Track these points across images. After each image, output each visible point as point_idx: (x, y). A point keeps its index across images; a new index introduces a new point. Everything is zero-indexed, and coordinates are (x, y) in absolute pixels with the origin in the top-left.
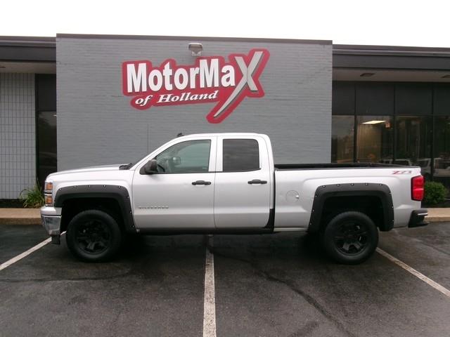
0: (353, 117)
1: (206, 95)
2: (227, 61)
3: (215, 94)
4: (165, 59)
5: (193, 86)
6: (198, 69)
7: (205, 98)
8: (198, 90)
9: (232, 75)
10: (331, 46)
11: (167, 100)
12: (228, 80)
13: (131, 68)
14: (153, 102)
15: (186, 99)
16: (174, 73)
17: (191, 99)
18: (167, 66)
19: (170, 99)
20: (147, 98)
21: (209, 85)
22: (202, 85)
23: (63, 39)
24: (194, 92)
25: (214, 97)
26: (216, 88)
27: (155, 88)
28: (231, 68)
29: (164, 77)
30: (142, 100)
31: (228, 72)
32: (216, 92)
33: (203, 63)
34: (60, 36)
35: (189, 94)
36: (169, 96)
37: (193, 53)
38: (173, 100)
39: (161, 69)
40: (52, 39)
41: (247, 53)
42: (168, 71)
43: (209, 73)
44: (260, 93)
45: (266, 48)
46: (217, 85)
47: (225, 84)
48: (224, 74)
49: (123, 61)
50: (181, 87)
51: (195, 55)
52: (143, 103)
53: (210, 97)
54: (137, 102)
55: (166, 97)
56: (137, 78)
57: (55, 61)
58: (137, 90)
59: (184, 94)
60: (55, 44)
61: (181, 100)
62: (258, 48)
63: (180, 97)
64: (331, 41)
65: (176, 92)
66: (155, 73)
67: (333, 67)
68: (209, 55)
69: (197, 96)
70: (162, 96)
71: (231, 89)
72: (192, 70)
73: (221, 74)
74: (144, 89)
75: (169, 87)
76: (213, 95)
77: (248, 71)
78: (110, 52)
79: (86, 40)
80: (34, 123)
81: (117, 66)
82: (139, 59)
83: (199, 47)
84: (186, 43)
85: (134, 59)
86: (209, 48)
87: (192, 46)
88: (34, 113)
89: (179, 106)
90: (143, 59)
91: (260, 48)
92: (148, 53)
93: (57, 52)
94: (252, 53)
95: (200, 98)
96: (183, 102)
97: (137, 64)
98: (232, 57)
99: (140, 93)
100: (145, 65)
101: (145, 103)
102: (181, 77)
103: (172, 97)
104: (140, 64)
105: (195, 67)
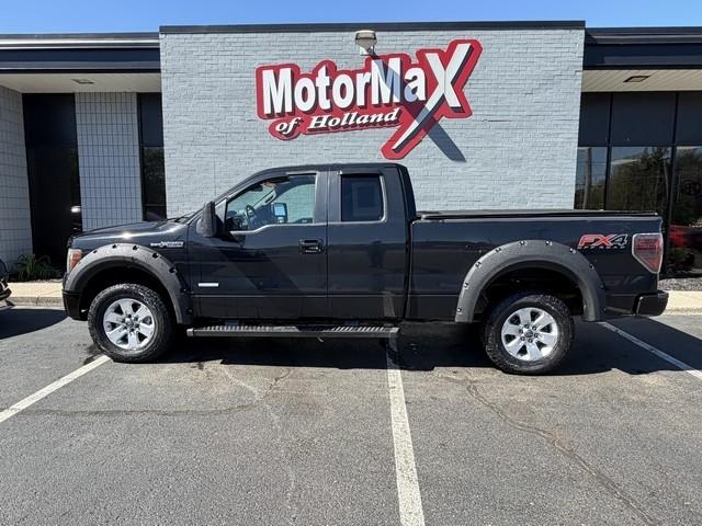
0: (606, 148)
1: (381, 115)
2: (415, 61)
3: (395, 114)
4: (319, 61)
5: (361, 102)
6: (368, 74)
7: (379, 120)
8: (367, 108)
9: (420, 84)
10: (583, 32)
11: (322, 125)
12: (414, 91)
13: (268, 76)
14: (302, 128)
15: (351, 122)
16: (332, 82)
17: (358, 121)
18: (322, 72)
19: (327, 124)
20: (293, 122)
21: (386, 100)
22: (375, 101)
23: (169, 36)
24: (362, 111)
25: (393, 118)
26: (397, 104)
27: (305, 106)
28: (419, 72)
29: (317, 89)
30: (285, 125)
31: (415, 78)
32: (396, 110)
33: (375, 65)
34: (166, 30)
35: (354, 115)
36: (325, 118)
37: (363, 49)
38: (330, 124)
39: (313, 76)
40: (155, 36)
41: (445, 48)
42: (323, 80)
43: (386, 83)
45: (475, 38)
47: (410, 98)
48: (409, 81)
49: (257, 66)
50: (342, 103)
51: (365, 53)
52: (286, 130)
53: (386, 119)
54: (278, 128)
55: (320, 119)
56: (278, 93)
57: (159, 71)
58: (278, 109)
59: (347, 115)
60: (158, 44)
61: (343, 123)
62: (461, 38)
63: (342, 119)
64: (584, 22)
65: (334, 111)
66: (304, 82)
67: (586, 67)
68: (386, 53)
69: (367, 116)
70: (315, 119)
71: (420, 105)
72: (359, 76)
73: (404, 83)
74: (289, 109)
75: (325, 104)
76: (390, 116)
77: (445, 76)
78: (237, 53)
79: (202, 35)
80: (138, 164)
81: (248, 75)
82: (280, 62)
83: (370, 38)
84: (353, 35)
85: (273, 63)
86: (387, 42)
87: (361, 36)
88: (137, 149)
89: (340, 134)
90: (286, 62)
91: (466, 38)
92: (294, 52)
93: (162, 54)
94: (453, 46)
95: (372, 120)
96: (346, 126)
97: (276, 70)
98: (421, 54)
99: (282, 114)
100: (288, 70)
101: (290, 130)
102: (343, 87)
103: (329, 119)
104: (282, 71)
105: (363, 71)
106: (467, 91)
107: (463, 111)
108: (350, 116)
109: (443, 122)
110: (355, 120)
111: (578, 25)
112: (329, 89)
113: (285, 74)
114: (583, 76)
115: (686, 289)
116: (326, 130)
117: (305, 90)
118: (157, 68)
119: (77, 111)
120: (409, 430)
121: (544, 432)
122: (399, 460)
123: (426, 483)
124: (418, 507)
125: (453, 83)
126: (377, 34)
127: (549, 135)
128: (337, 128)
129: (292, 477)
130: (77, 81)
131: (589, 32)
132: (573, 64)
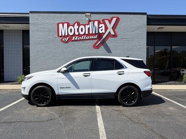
1: (92, 37)
2: (102, 22)
3: (96, 36)
4: (75, 22)
5: (87, 33)
6: (89, 25)
7: (92, 38)
8: (89, 35)
9: (103, 28)
10: (146, 15)
12: (102, 30)
13: (61, 25)
14: (70, 40)
15: (84, 38)
16: (79, 27)
17: (86, 38)
18: (76, 24)
19: (77, 39)
20: (68, 38)
21: (94, 32)
22: (91, 33)
25: (96, 37)
26: (97, 34)
27: (71, 34)
28: (103, 25)
30: (65, 39)
31: (102, 27)
33: (91, 23)
34: (31, 12)
35: (85, 36)
36: (77, 37)
39: (73, 26)
40: (28, 14)
41: (110, 19)
42: (76, 27)
43: (94, 28)
45: (118, 16)
47: (101, 32)
48: (100, 28)
50: (82, 33)
51: (88, 20)
52: (66, 40)
53: (94, 38)
54: (63, 40)
56: (63, 30)
57: (29, 23)
58: (63, 35)
59: (83, 36)
60: (29, 16)
61: (82, 39)
62: (114, 16)
63: (81, 37)
66: (71, 27)
67: (147, 25)
68: (94, 20)
69: (88, 37)
70: (74, 37)
71: (103, 34)
72: (86, 26)
73: (99, 28)
74: (66, 34)
75: (77, 33)
77: (110, 26)
78: (52, 19)
79: (42, 14)
80: (22, 50)
81: (55, 25)
82: (64, 22)
83: (89, 16)
84: (84, 15)
85: (62, 22)
86: (94, 17)
87: (87, 15)
88: (22, 46)
89: (81, 42)
90: (66, 22)
91: (116, 16)
92: (68, 19)
93: (30, 19)
94: (112, 18)
95: (90, 38)
96: (83, 40)
97: (63, 24)
98: (103, 20)
99: (65, 36)
100: (66, 24)
101: (67, 40)
102: (82, 29)
103: (78, 37)
104: (65, 24)
105: (88, 25)
106: (116, 30)
107: (115, 36)
108: (84, 37)
109: (110, 39)
110: (85, 38)
111: (145, 14)
112: (78, 29)
113: (66, 25)
114: (147, 27)
115: (177, 84)
116: (77, 40)
117: (71, 30)
119: (4, 35)
125: (112, 28)
126: (91, 15)
127: (138, 42)
128: (80, 40)
130: (4, 26)
131: (148, 16)
132: (144, 24)
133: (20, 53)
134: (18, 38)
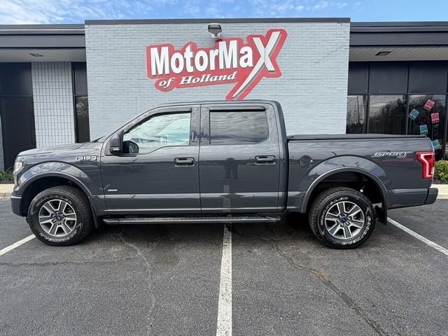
0: (366, 96)
1: (225, 76)
2: (245, 42)
3: (234, 75)
4: (186, 42)
5: (213, 67)
6: (217, 50)
7: (224, 79)
8: (218, 72)
9: (250, 56)
10: (349, 24)
11: (189, 82)
12: (246, 61)
13: (154, 51)
14: (176, 84)
15: (207, 80)
16: (194, 55)
17: (211, 80)
18: (188, 49)
19: (191, 81)
20: (170, 80)
21: (228, 66)
22: (221, 67)
23: (91, 26)
24: (213, 73)
25: (233, 78)
26: (235, 70)
27: (177, 71)
28: (249, 49)
29: (185, 60)
30: (165, 83)
31: (246, 53)
32: (235, 73)
33: (222, 45)
34: (89, 22)
35: (209, 76)
36: (190, 78)
37: (213, 35)
38: (194, 81)
39: (183, 52)
40: (82, 26)
41: (264, 34)
42: (189, 54)
43: (228, 55)
44: (277, 73)
45: (283, 28)
46: (235, 66)
47: (243, 65)
48: (243, 55)
49: (147, 45)
50: (201, 68)
51: (215, 37)
52: (166, 85)
53: (229, 78)
54: (160, 84)
55: (187, 78)
56: (161, 62)
57: (85, 48)
58: (160, 72)
59: (204, 76)
60: (84, 31)
61: (202, 81)
62: (275, 28)
63: (201, 78)
64: (350, 19)
65: (197, 74)
66: (177, 55)
67: (350, 46)
68: (228, 37)
69: (216, 77)
70: (184, 78)
71: (250, 69)
72: (211, 52)
73: (240, 56)
74: (167, 72)
75: (190, 69)
76: (231, 76)
77: (265, 52)
78: (134, 37)
79: (112, 26)
80: (72, 107)
81: (142, 51)
82: (161, 43)
83: (217, 28)
84: (206, 26)
85: (158, 43)
86: (227, 29)
87: (211, 27)
88: (72, 98)
89: (200, 88)
90: (165, 43)
91: (278, 28)
92: (170, 37)
93: (86, 37)
94: (270, 33)
95: (220, 79)
96: (204, 83)
97: (159, 48)
98: (250, 38)
99: (163, 75)
100: (167, 48)
101: (168, 85)
102: (201, 59)
103: (193, 78)
104: (163, 48)
105: (214, 49)
106: (278, 60)
108: (206, 76)
109: (265, 80)
110: (209, 79)
111: (347, 20)
113: (165, 50)
114: (350, 52)
116: (191, 85)
118: (83, 46)
119: (33, 73)
120: (231, 271)
121: (314, 270)
122: (222, 289)
123: (236, 302)
124: (229, 317)
125: (270, 56)
126: (222, 25)
127: (329, 88)
128: (198, 84)
129: (154, 301)
130: (33, 55)
131: (353, 25)
132: (343, 44)
133: (69, 114)
134: (63, 81)
